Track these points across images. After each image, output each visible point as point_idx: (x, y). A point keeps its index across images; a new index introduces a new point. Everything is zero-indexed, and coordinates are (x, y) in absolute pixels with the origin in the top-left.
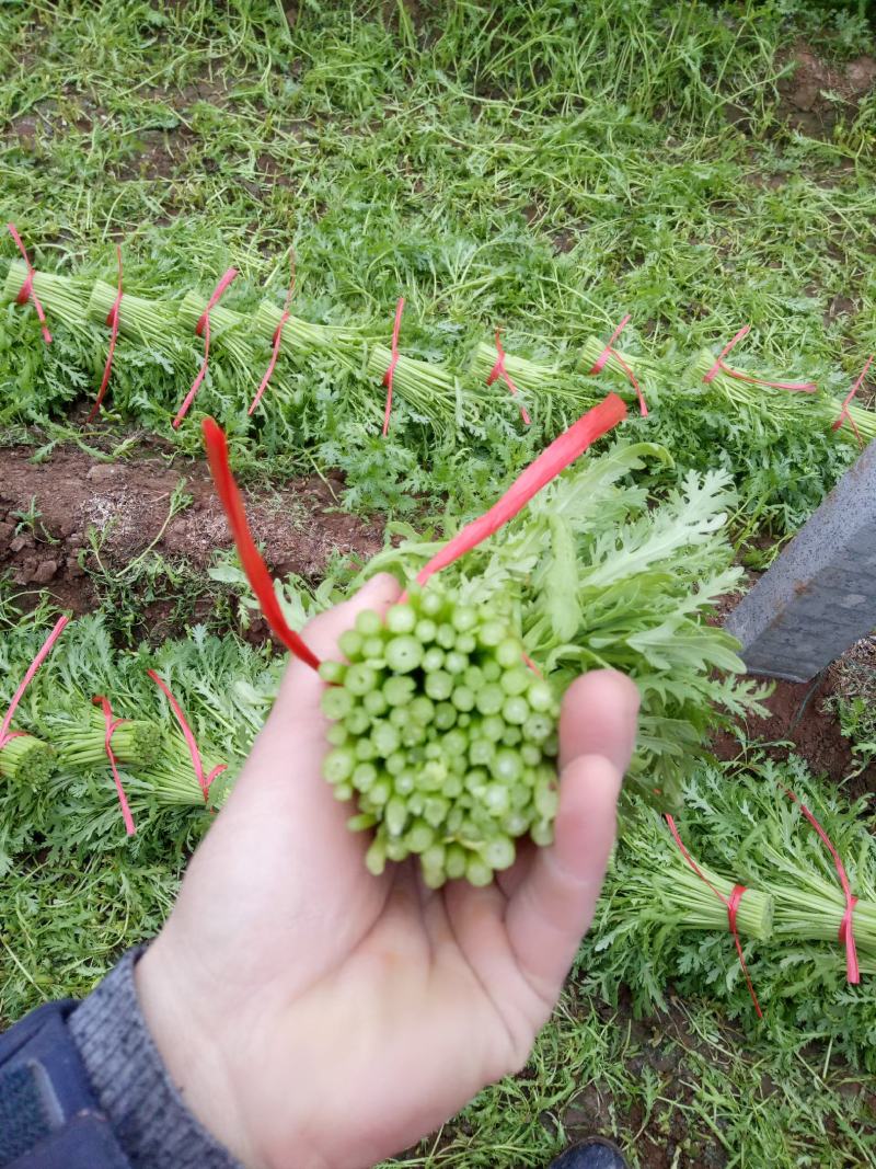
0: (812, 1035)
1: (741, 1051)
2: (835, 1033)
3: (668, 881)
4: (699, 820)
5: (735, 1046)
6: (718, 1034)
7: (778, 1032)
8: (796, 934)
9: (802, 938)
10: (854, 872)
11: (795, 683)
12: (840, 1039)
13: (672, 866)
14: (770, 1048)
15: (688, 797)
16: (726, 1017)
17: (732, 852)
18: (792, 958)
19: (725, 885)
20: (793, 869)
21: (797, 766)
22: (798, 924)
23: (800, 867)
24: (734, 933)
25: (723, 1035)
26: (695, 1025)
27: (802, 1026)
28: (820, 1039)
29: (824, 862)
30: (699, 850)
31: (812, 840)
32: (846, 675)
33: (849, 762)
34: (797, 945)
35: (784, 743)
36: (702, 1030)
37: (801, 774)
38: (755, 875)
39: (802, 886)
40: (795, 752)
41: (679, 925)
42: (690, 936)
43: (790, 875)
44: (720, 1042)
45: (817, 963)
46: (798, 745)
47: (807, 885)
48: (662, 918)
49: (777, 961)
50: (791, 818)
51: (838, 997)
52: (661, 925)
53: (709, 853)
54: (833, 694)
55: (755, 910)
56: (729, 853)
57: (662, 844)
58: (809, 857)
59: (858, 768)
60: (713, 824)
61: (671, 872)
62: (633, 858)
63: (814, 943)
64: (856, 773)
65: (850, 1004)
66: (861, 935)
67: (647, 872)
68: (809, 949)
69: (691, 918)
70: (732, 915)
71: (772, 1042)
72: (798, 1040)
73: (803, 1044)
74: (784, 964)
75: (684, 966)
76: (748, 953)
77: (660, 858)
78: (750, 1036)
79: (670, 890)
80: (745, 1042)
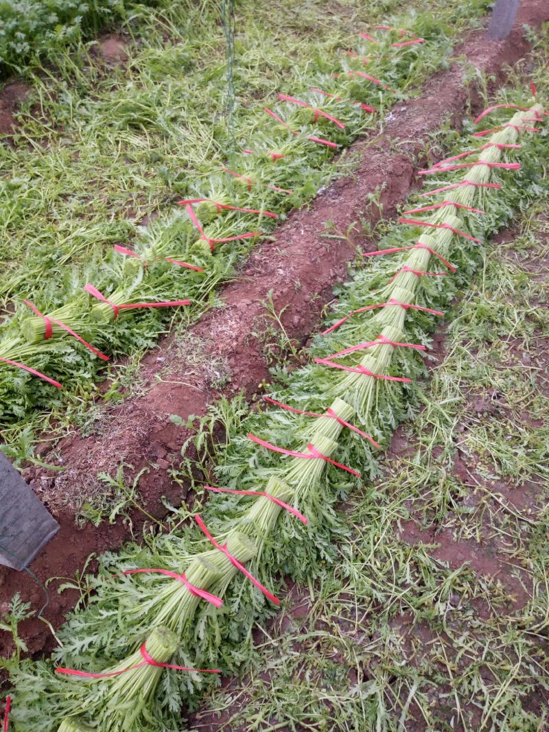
0: (249, 634)
1: (243, 684)
2: (252, 621)
3: (116, 695)
4: (94, 650)
5: (238, 687)
6: (228, 695)
7: (238, 656)
8: (188, 620)
9: (192, 618)
10: (175, 561)
12: (257, 619)
13: (110, 687)
14: (247, 665)
15: (79, 648)
16: (219, 687)
17: (123, 639)
18: (201, 627)
19: (136, 657)
20: (150, 603)
21: (107, 558)
22: (181, 617)
23: (151, 598)
24: (166, 666)
25: (230, 692)
27: (242, 636)
28: (253, 630)
29: (162, 577)
30: (112, 660)
31: (145, 579)
33: (123, 525)
34: (195, 622)
35: (89, 559)
36: (222, 706)
37: (112, 559)
38: (143, 630)
39: (163, 603)
40: (98, 555)
41: (147, 701)
42: (157, 695)
43: (154, 607)
44: (232, 696)
45: (209, 614)
46: (95, 550)
47: (164, 599)
48: (136, 713)
49: (199, 639)
50: (127, 586)
51: (233, 610)
52: (141, 714)
53: (118, 653)
55: (158, 646)
56: (122, 642)
57: (94, 686)
58: (153, 585)
59: (128, 522)
60: (101, 641)
61: (114, 689)
62: (92, 713)
63: (198, 610)
64: (131, 524)
65: (239, 604)
66: (201, 584)
67: (105, 709)
68: (200, 615)
69: (146, 690)
70: (153, 663)
71: (243, 663)
72: (249, 645)
73: (252, 642)
74: (201, 636)
75: (175, 707)
76: (184, 656)
77: (101, 693)
78: (236, 675)
79: (123, 696)
80: (239, 678)
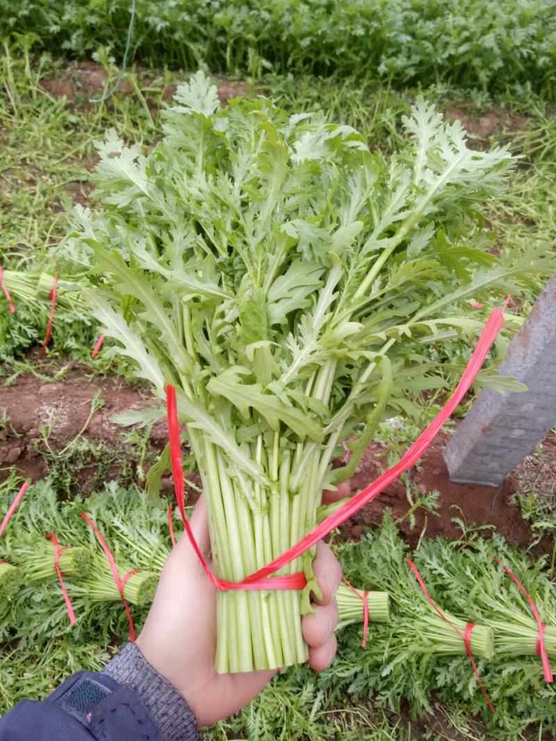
0: (529, 721)
1: (484, 736)
2: (542, 718)
3: (424, 624)
4: (440, 582)
5: (479, 733)
6: (468, 726)
7: (506, 721)
8: (510, 652)
9: (514, 655)
10: (542, 607)
11: (490, 487)
12: (546, 722)
13: (426, 614)
14: (502, 733)
15: (432, 567)
16: (471, 714)
17: (463, 601)
18: (509, 669)
19: (461, 624)
20: (503, 609)
21: (499, 540)
22: (511, 645)
23: (507, 607)
24: (469, 655)
25: (471, 726)
26: (453, 722)
27: (521, 715)
28: (534, 723)
29: (522, 603)
30: (442, 601)
31: (513, 589)
32: (522, 480)
33: (531, 536)
34: (512, 660)
35: (489, 527)
36: (457, 725)
37: (501, 545)
38: (479, 615)
39: (510, 620)
40: (496, 532)
41: (434, 653)
42: (442, 660)
43: (501, 613)
44: (470, 731)
45: (526, 671)
46: (498, 527)
47: (513, 619)
48: (423, 649)
49: (500, 672)
50: (498, 575)
51: (541, 693)
52: (423, 654)
53: (449, 603)
54: (515, 492)
55: (481, 638)
56: (461, 602)
57: (418, 600)
58: (513, 600)
59: (537, 539)
60: (449, 584)
61: (426, 618)
62: (401, 611)
63: (522, 657)
64: (536, 542)
65: (550, 697)
66: (551, 649)
67: (410, 620)
68: (519, 662)
69: (441, 648)
70: (467, 643)
71: (503, 728)
72: (520, 725)
73: (523, 727)
74: (505, 673)
75: (441, 681)
76: (480, 668)
77: (418, 609)
78: (488, 726)
79: (427, 631)
80: (486, 730)
